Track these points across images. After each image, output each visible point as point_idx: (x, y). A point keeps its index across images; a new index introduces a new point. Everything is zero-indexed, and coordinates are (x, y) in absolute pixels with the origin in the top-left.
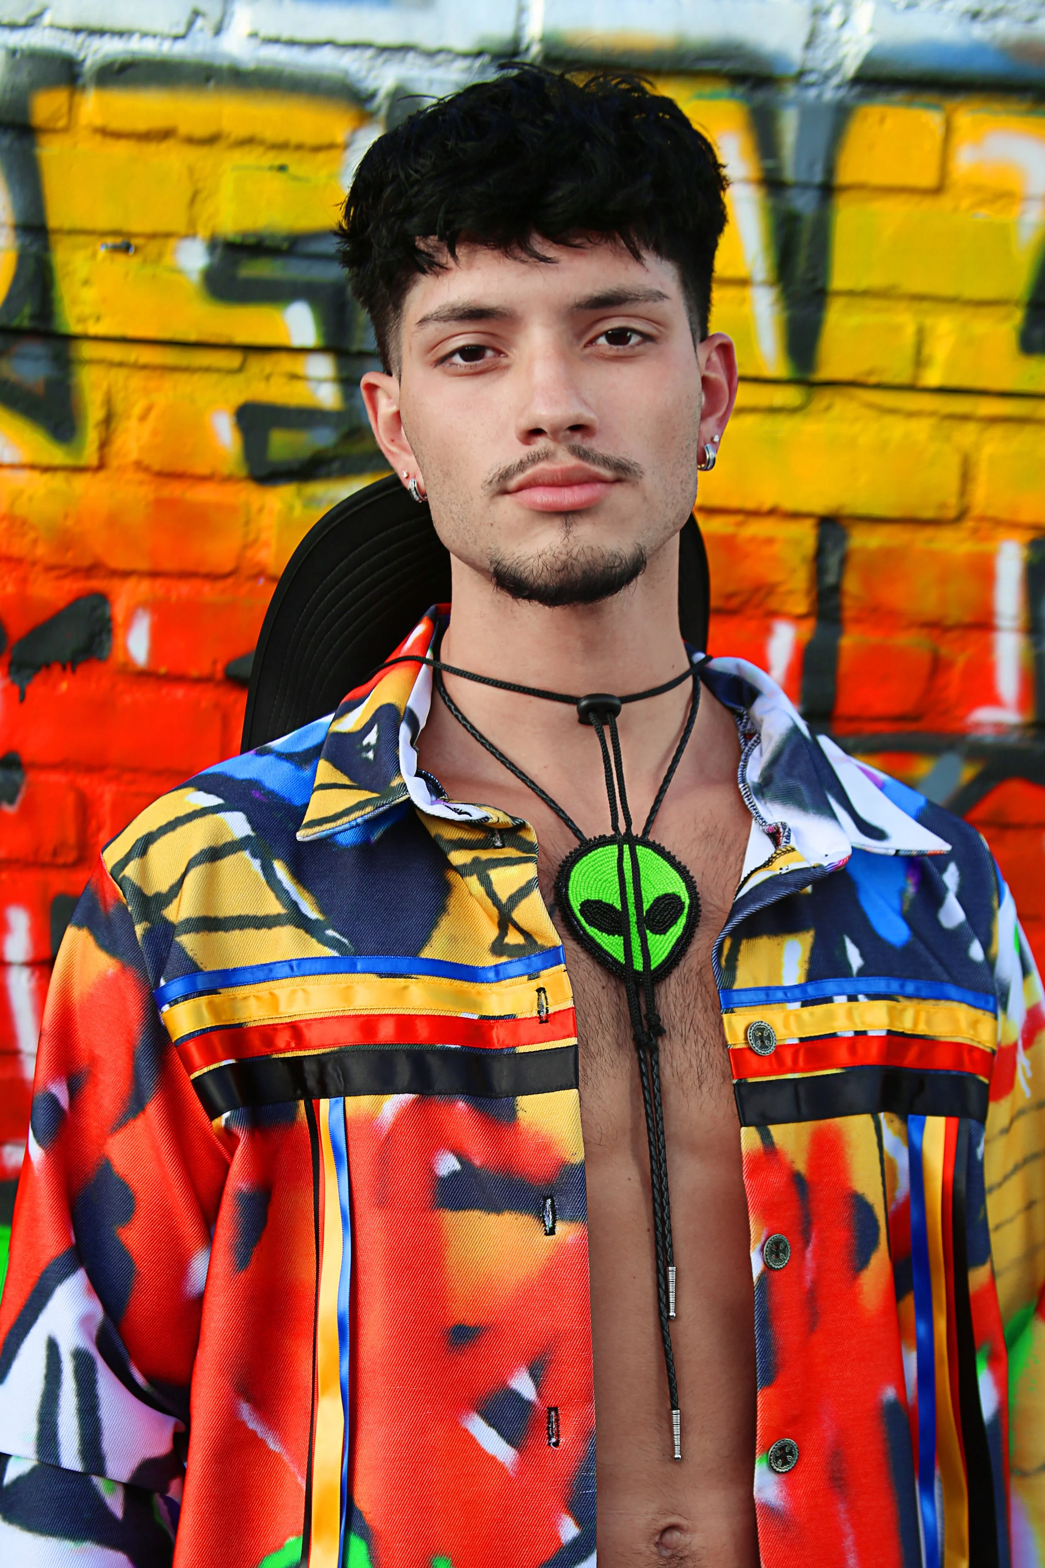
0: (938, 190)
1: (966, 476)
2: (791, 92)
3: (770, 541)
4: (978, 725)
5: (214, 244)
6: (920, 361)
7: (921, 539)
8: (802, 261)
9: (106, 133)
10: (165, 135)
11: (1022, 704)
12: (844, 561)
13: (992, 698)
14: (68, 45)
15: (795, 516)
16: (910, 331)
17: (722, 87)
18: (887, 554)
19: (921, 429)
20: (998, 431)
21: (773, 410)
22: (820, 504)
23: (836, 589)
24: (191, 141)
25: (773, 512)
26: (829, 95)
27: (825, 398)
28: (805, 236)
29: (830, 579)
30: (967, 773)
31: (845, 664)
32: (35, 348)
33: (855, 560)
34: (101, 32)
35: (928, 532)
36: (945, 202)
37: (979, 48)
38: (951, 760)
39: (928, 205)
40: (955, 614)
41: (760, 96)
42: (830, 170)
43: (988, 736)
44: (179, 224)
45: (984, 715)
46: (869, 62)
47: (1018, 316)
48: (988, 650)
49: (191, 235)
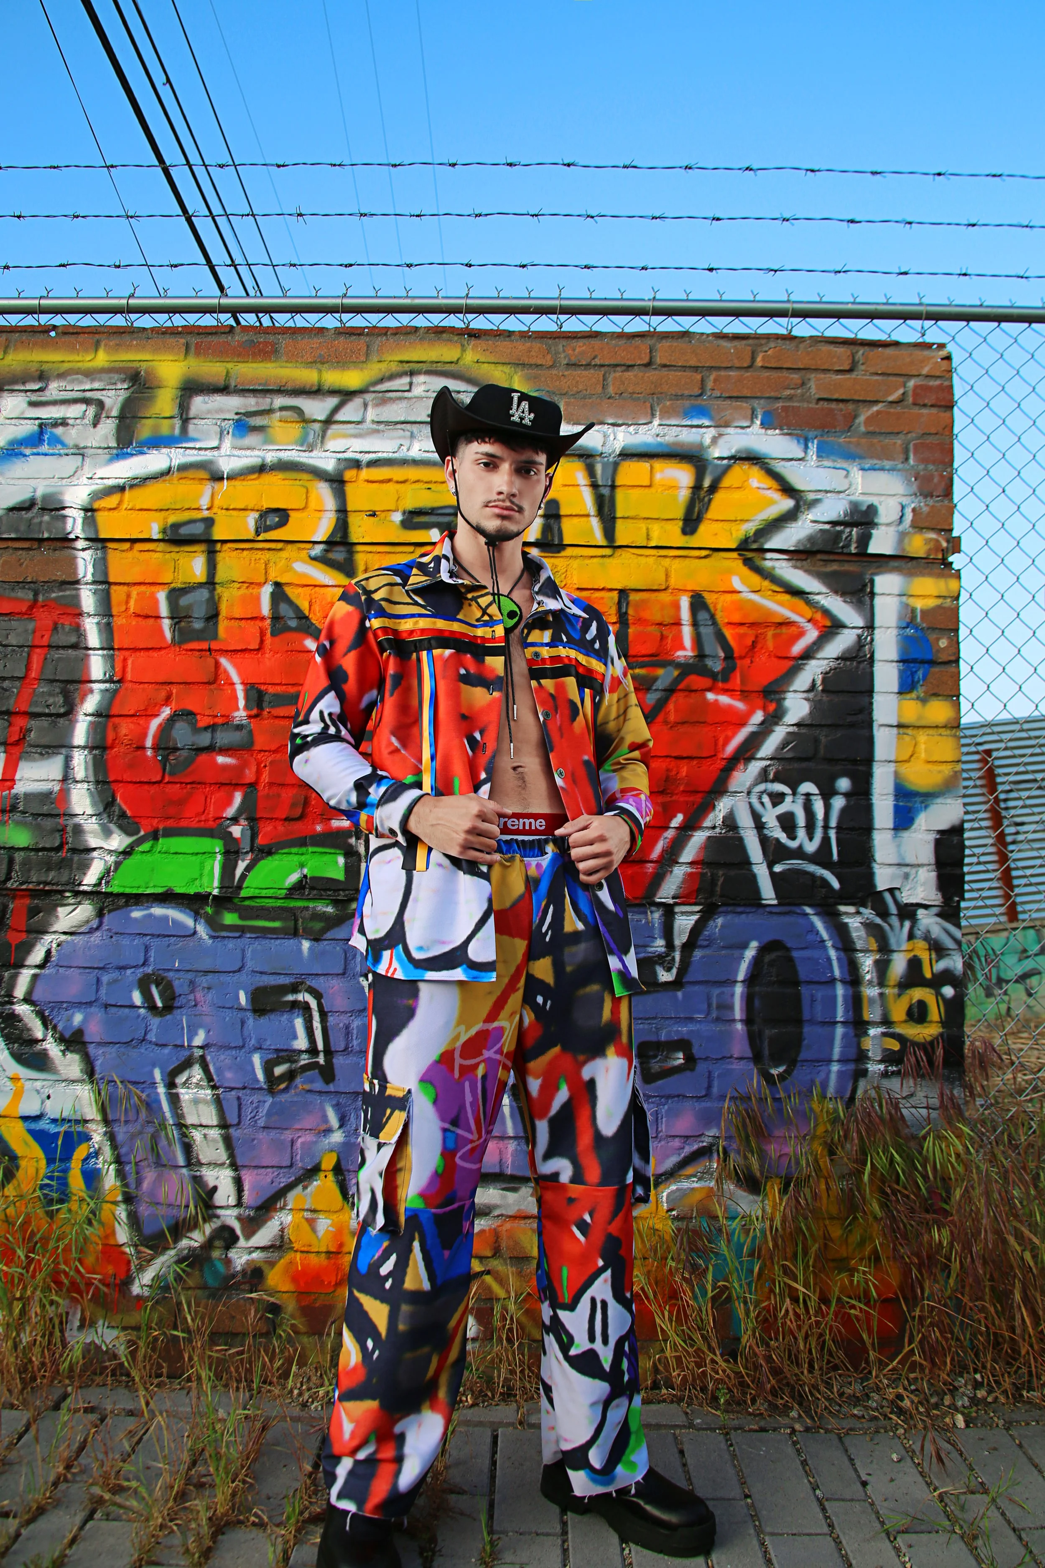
0: (650, 486)
1: (667, 576)
2: (598, 459)
3: (602, 598)
4: (678, 657)
5: (404, 513)
6: (648, 538)
7: (653, 596)
8: (606, 509)
9: (368, 481)
10: (389, 481)
11: (693, 650)
12: (627, 604)
13: (683, 648)
14: (358, 456)
15: (611, 590)
16: (644, 530)
17: (576, 459)
18: (643, 601)
19: (651, 560)
20: (677, 560)
21: (603, 556)
22: (619, 586)
23: (626, 613)
24: (398, 482)
25: (603, 589)
26: (611, 459)
27: (619, 551)
28: (607, 502)
29: (624, 610)
30: (676, 673)
31: (630, 638)
32: (341, 548)
33: (631, 604)
34: (369, 452)
35: (656, 594)
36: (652, 490)
37: (660, 444)
38: (670, 668)
39: (647, 490)
40: (667, 620)
41: (588, 461)
42: (613, 481)
43: (682, 660)
44: (393, 508)
45: (680, 653)
46: (623, 449)
47: (681, 523)
48: (680, 632)
49: (396, 510)
